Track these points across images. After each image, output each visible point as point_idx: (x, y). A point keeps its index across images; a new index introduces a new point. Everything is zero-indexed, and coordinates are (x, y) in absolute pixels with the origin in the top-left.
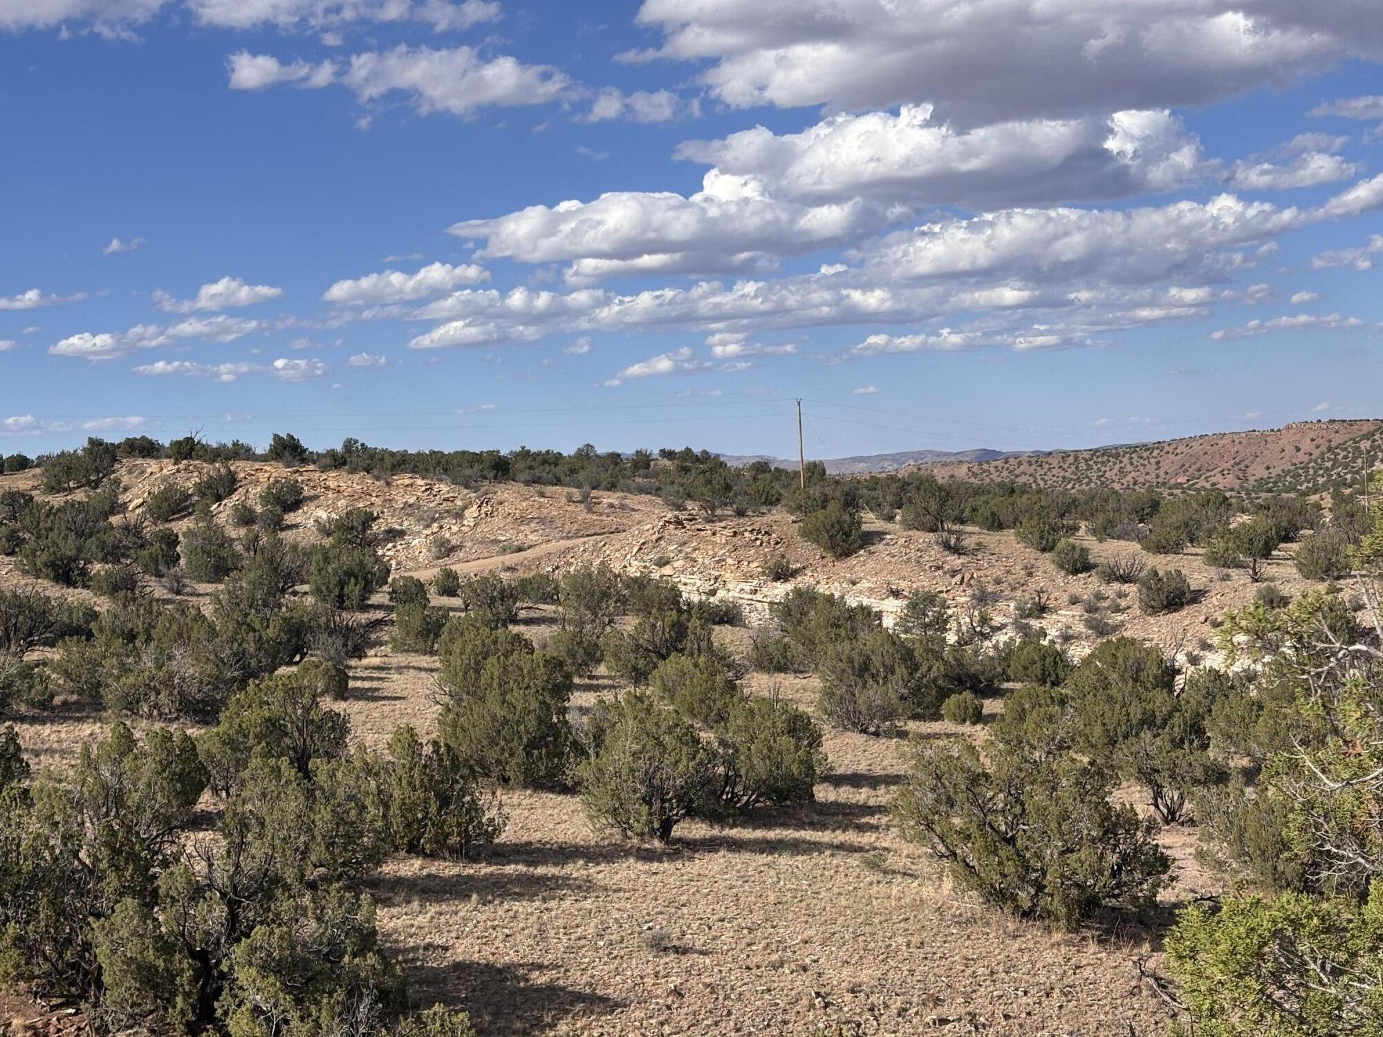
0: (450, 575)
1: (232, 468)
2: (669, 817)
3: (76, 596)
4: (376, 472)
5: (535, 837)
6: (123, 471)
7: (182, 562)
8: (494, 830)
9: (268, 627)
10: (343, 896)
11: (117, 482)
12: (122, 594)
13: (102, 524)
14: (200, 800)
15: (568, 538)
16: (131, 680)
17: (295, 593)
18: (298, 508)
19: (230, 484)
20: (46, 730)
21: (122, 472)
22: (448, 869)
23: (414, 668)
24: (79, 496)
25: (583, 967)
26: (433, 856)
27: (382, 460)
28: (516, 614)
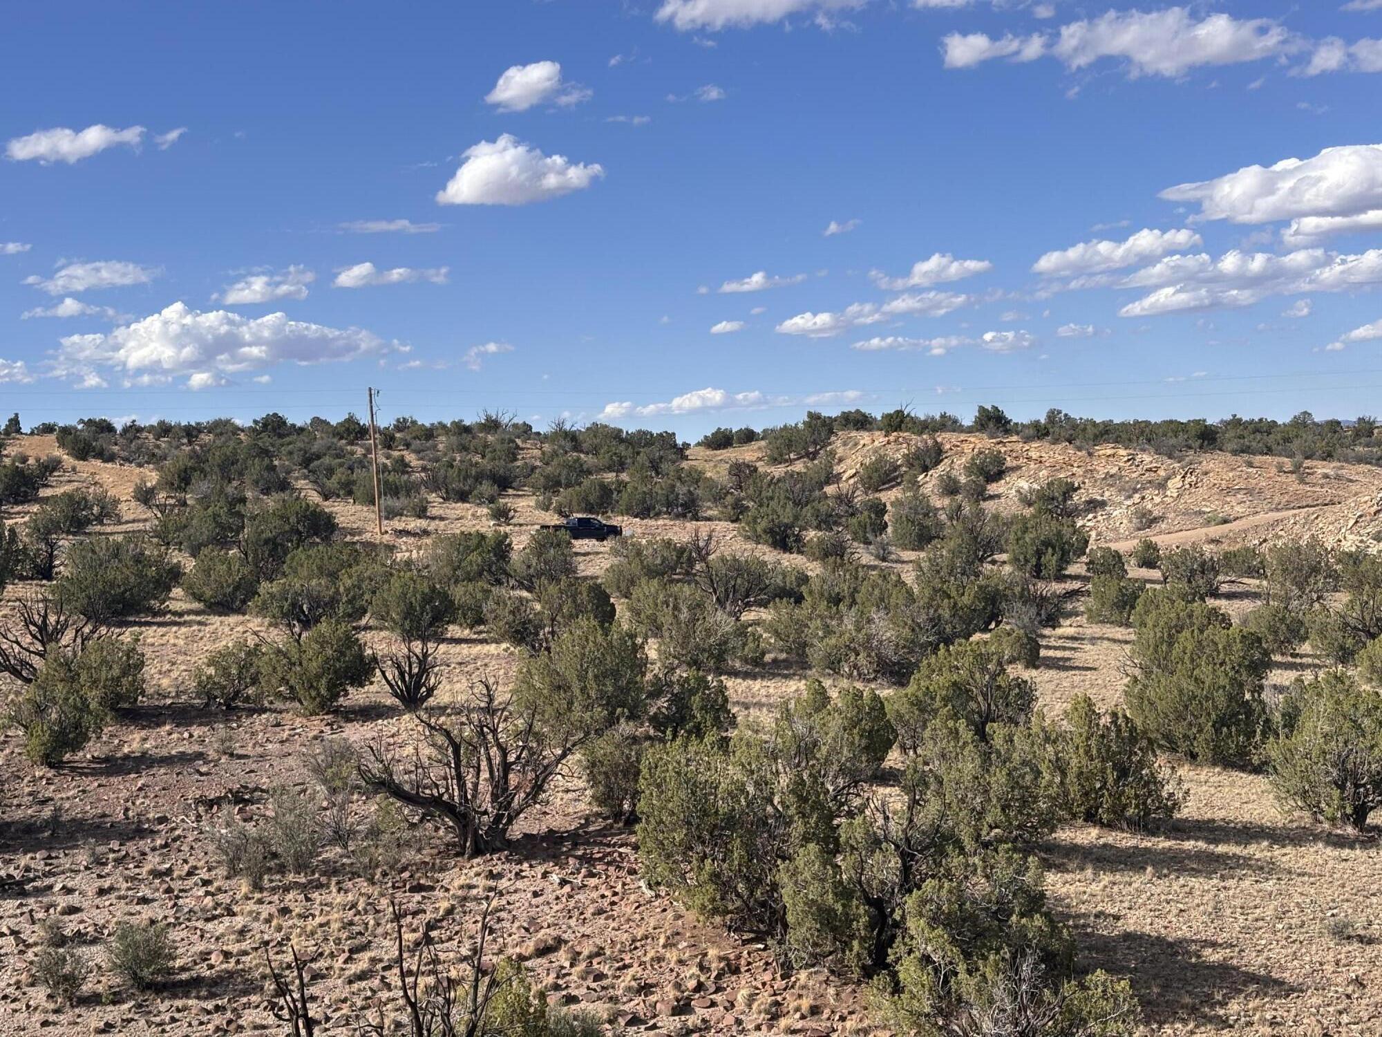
0: (1150, 547)
1: (939, 440)
2: (1364, 803)
3: (791, 561)
4: (1078, 443)
5: (1219, 815)
6: (839, 443)
7: (889, 530)
8: (1175, 804)
9: (963, 594)
10: (1011, 857)
11: (832, 454)
12: (831, 559)
13: (817, 493)
14: (889, 757)
15: (1278, 510)
16: (833, 641)
17: (994, 562)
18: (1001, 479)
19: (937, 455)
20: (757, 685)
21: (837, 444)
22: (1125, 840)
23: (1108, 639)
24: (799, 467)
25: (1259, 948)
26: (1110, 826)
27: (1084, 430)
28: (1217, 588)
